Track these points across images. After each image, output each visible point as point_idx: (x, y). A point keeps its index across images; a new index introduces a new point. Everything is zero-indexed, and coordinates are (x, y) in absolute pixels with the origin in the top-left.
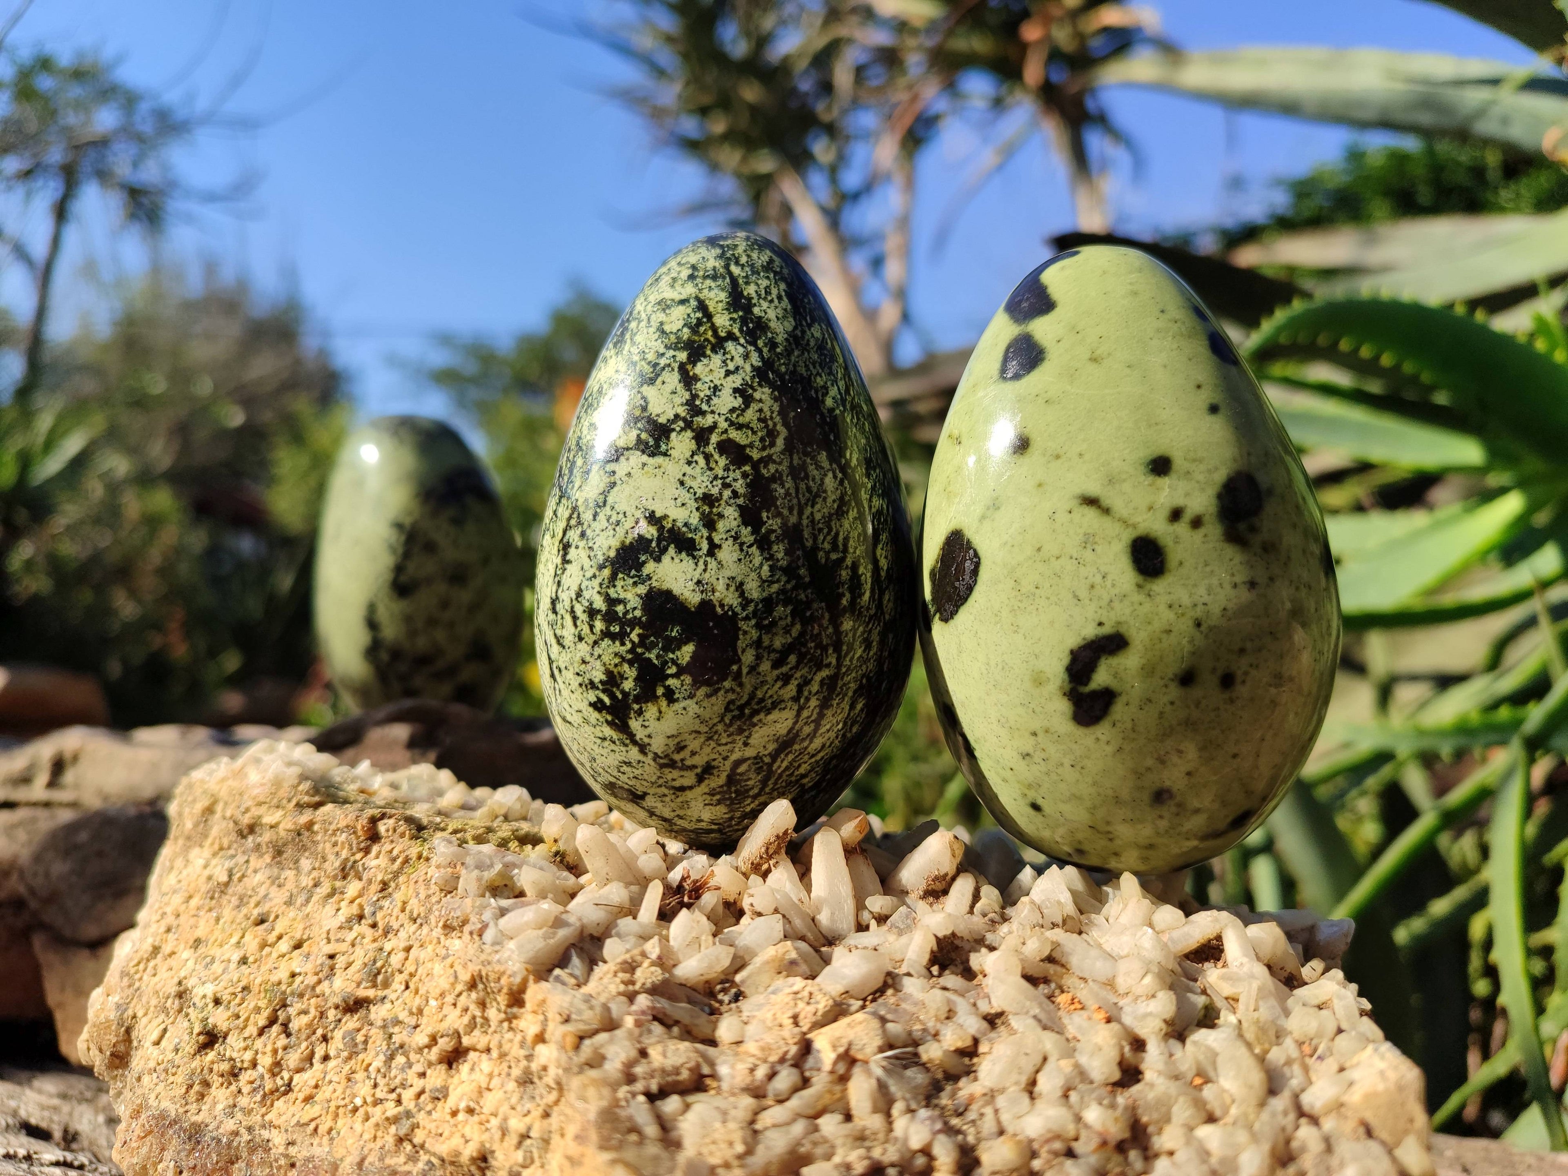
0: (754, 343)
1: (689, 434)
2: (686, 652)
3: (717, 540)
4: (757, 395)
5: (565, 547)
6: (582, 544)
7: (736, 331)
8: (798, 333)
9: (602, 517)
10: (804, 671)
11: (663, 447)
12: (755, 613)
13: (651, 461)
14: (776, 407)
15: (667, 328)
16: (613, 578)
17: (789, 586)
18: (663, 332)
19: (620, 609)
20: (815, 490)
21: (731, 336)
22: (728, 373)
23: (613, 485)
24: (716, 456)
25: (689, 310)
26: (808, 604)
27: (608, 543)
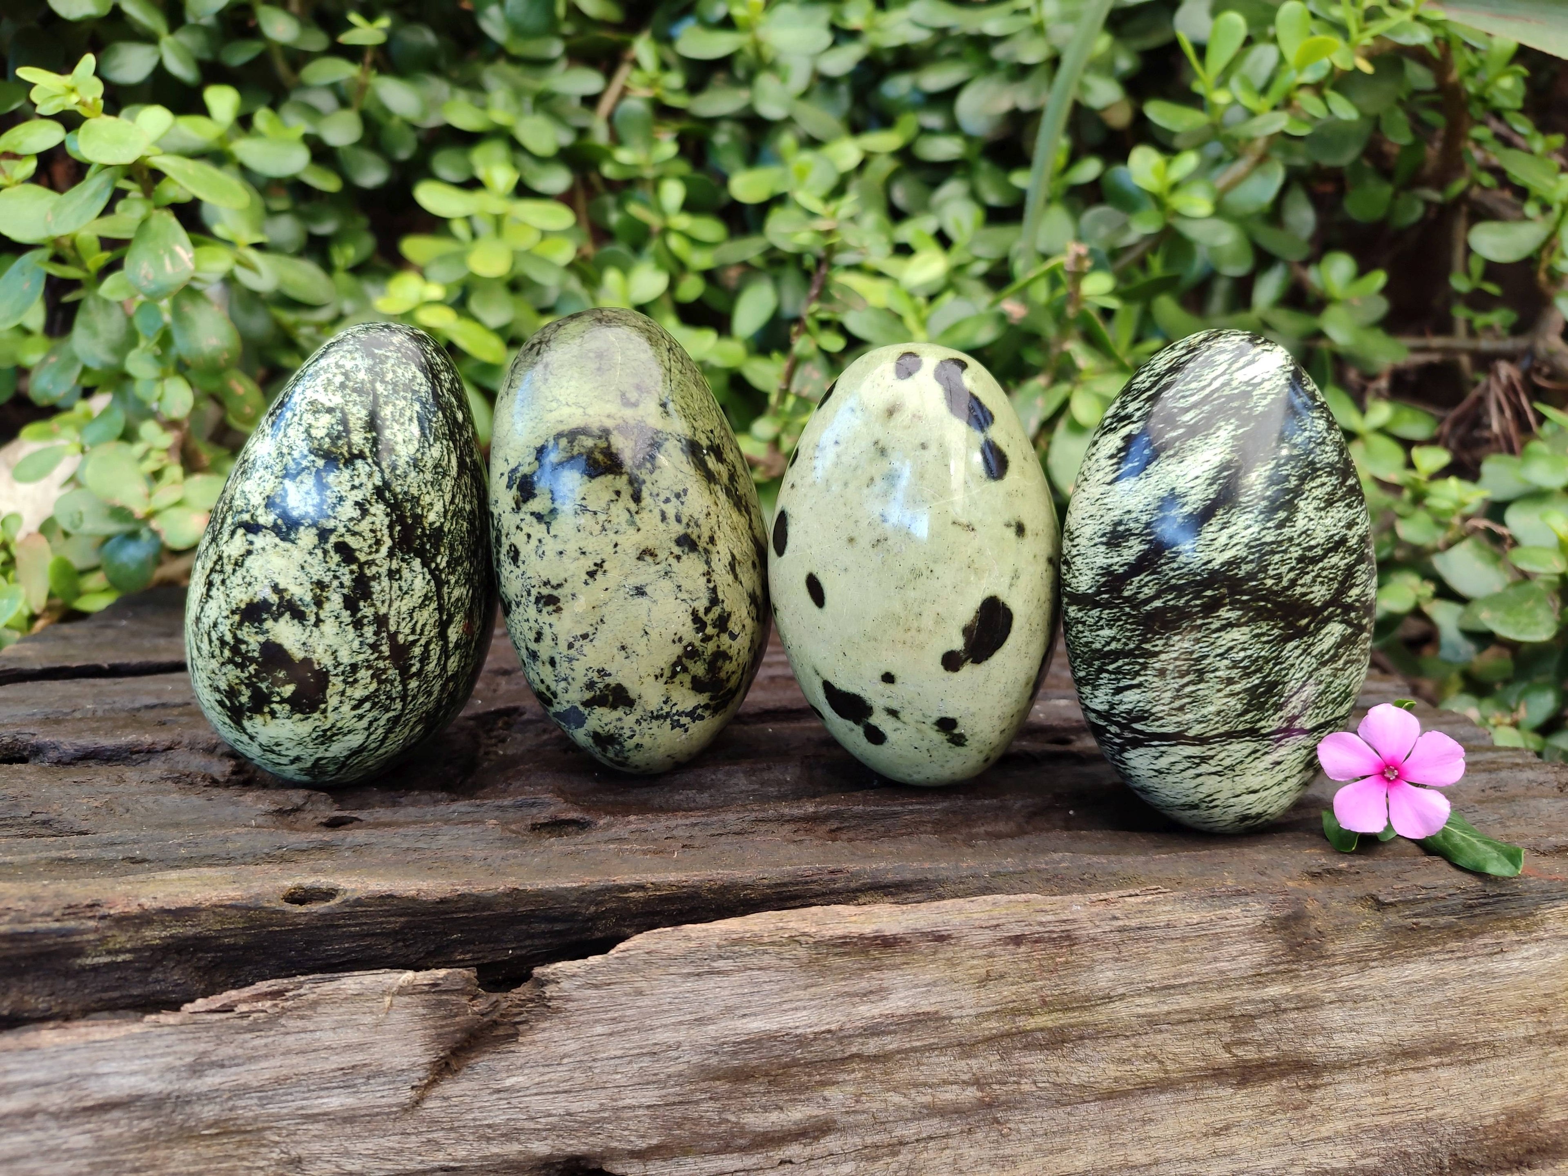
0: (378, 464)
1: (314, 531)
2: (288, 690)
3: (322, 616)
4: (372, 510)
5: (210, 585)
6: (222, 588)
7: (367, 451)
8: (419, 455)
9: (238, 574)
10: (375, 713)
11: (293, 536)
12: (343, 673)
13: (282, 544)
14: (386, 521)
15: (314, 432)
16: (240, 624)
17: (372, 657)
18: (309, 435)
19: (243, 647)
20: (405, 589)
21: (361, 456)
22: (353, 487)
23: (249, 552)
24: (332, 553)
25: (333, 421)
26: (384, 671)
27: (241, 596)
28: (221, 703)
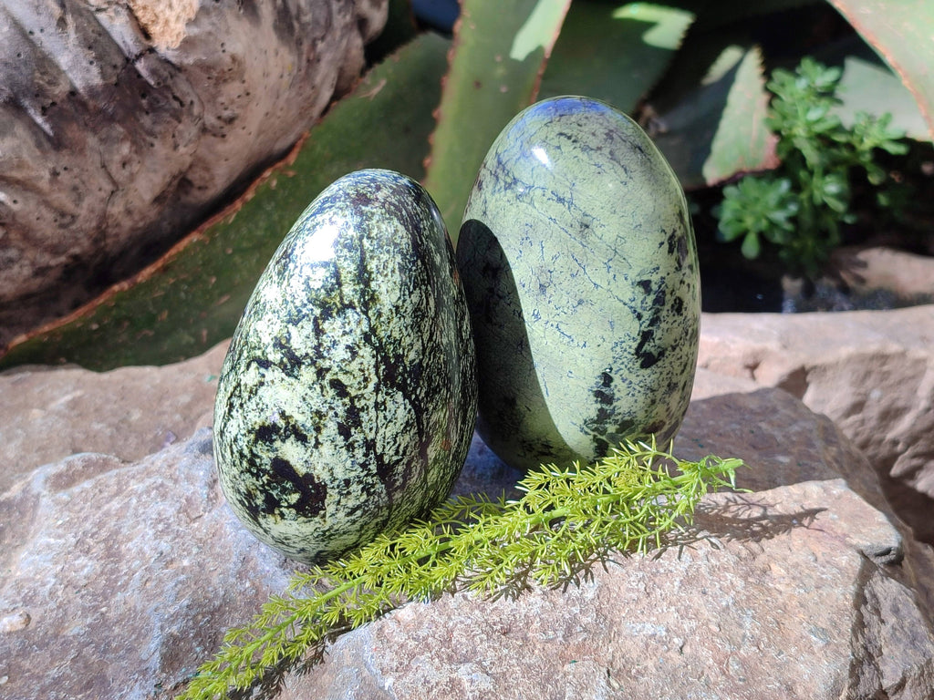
0: (366, 313)
1: (313, 369)
2: (294, 498)
3: (320, 440)
4: (361, 353)
5: (231, 406)
6: (240, 411)
7: (356, 301)
8: (400, 303)
9: (253, 400)
10: (365, 519)
11: (296, 373)
12: (338, 486)
13: (286, 378)
14: (373, 362)
15: (312, 284)
16: (256, 441)
17: (362, 474)
18: (308, 286)
19: (258, 460)
20: (389, 418)
21: (351, 306)
22: (345, 333)
23: (262, 384)
24: (328, 388)
25: (328, 275)
26: (373, 486)
27: (256, 420)
28: (241, 502)
